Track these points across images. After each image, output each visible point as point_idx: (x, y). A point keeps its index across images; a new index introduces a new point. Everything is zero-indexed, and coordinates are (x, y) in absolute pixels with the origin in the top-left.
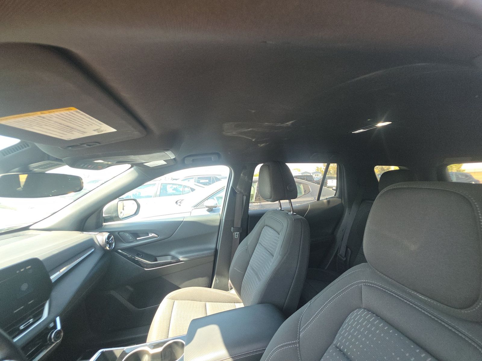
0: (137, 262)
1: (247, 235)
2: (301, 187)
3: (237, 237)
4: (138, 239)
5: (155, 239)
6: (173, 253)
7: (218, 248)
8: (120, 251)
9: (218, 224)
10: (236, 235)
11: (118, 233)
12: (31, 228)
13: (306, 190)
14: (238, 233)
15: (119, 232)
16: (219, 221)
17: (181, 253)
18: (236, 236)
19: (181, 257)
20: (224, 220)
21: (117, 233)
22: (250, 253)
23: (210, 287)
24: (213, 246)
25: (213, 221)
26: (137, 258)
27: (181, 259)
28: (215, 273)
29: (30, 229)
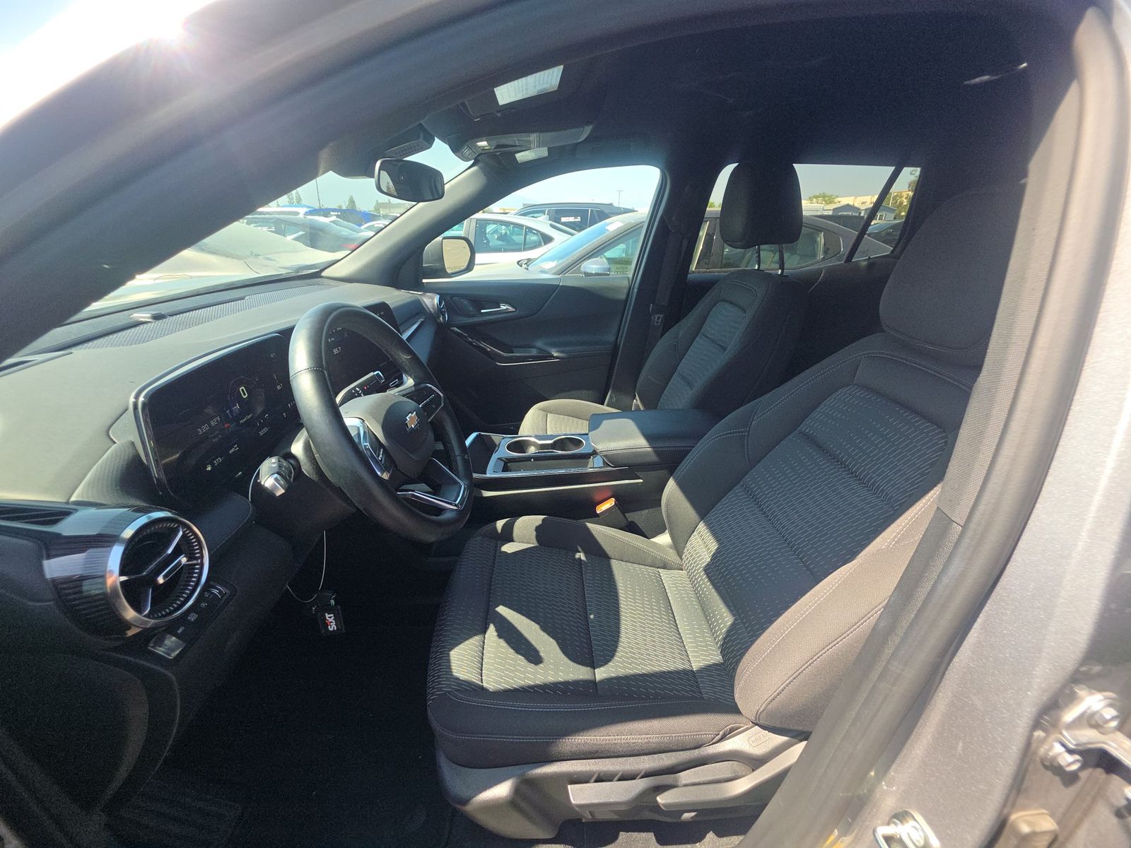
0: (483, 350)
1: (678, 320)
2: (819, 239)
3: (659, 324)
4: (482, 311)
5: (510, 314)
6: (539, 344)
7: (620, 343)
8: (455, 329)
9: (623, 297)
10: (658, 319)
11: (451, 298)
12: (324, 274)
13: (828, 249)
14: (662, 316)
15: (453, 296)
16: (626, 291)
17: (554, 345)
18: (657, 322)
19: (554, 350)
20: (636, 290)
21: (448, 298)
22: (679, 353)
23: (603, 404)
24: (611, 338)
25: (614, 289)
26: (483, 345)
27: (555, 355)
28: (611, 385)
29: (322, 277)
